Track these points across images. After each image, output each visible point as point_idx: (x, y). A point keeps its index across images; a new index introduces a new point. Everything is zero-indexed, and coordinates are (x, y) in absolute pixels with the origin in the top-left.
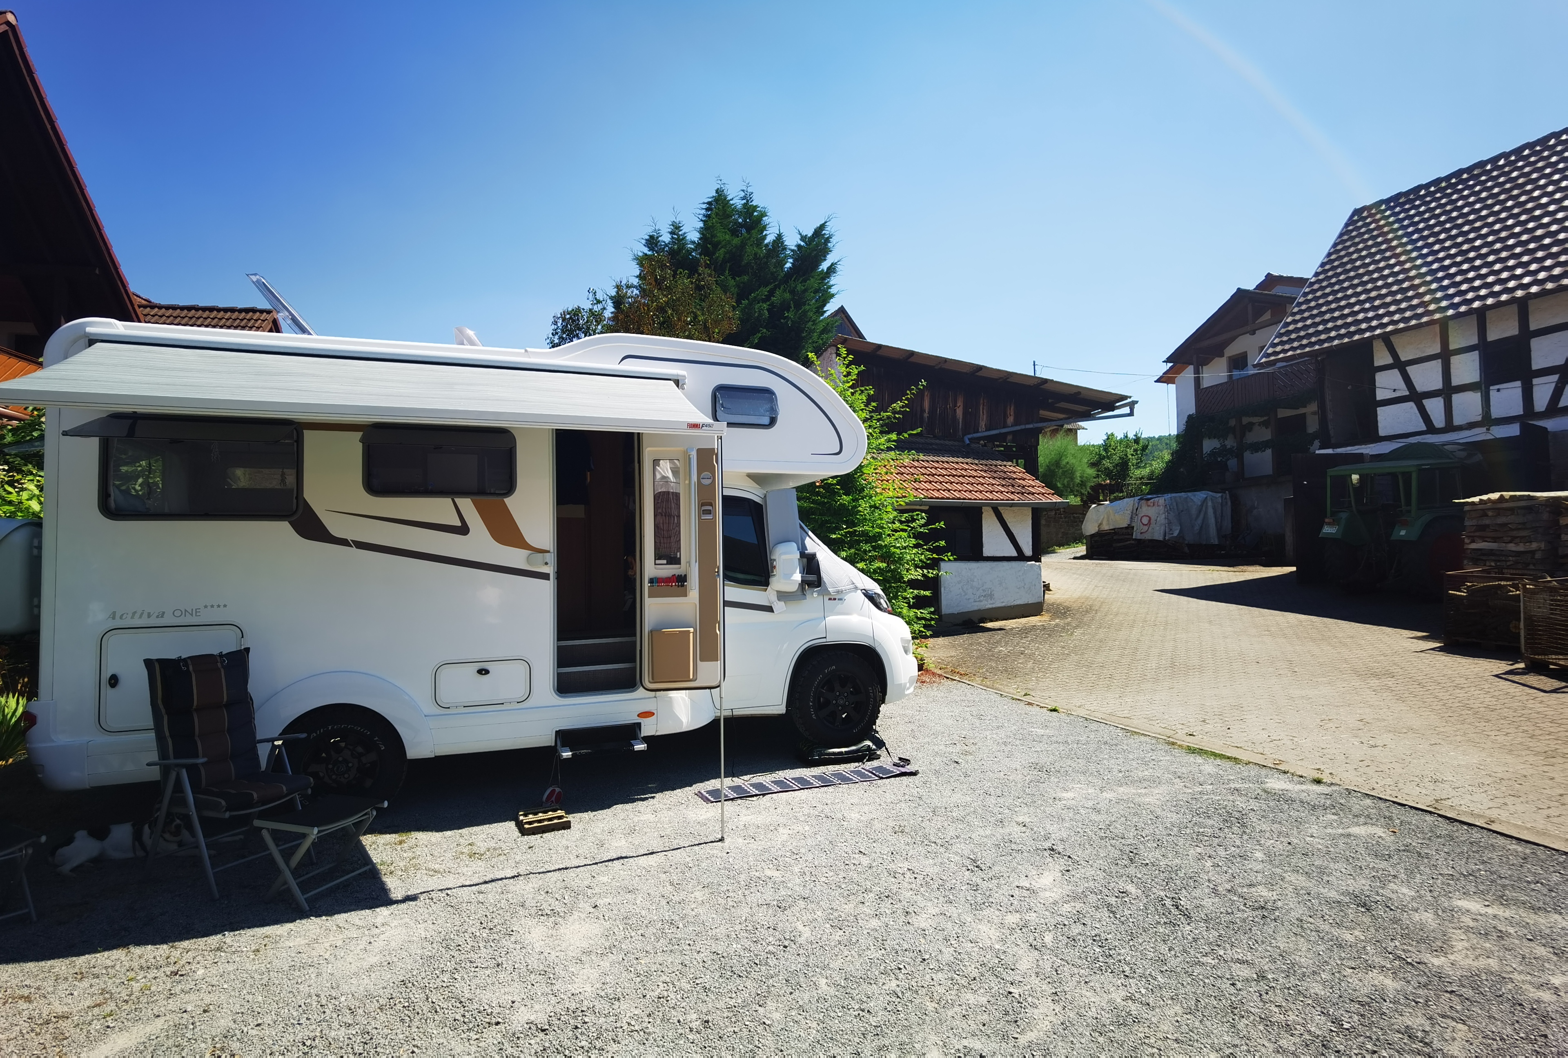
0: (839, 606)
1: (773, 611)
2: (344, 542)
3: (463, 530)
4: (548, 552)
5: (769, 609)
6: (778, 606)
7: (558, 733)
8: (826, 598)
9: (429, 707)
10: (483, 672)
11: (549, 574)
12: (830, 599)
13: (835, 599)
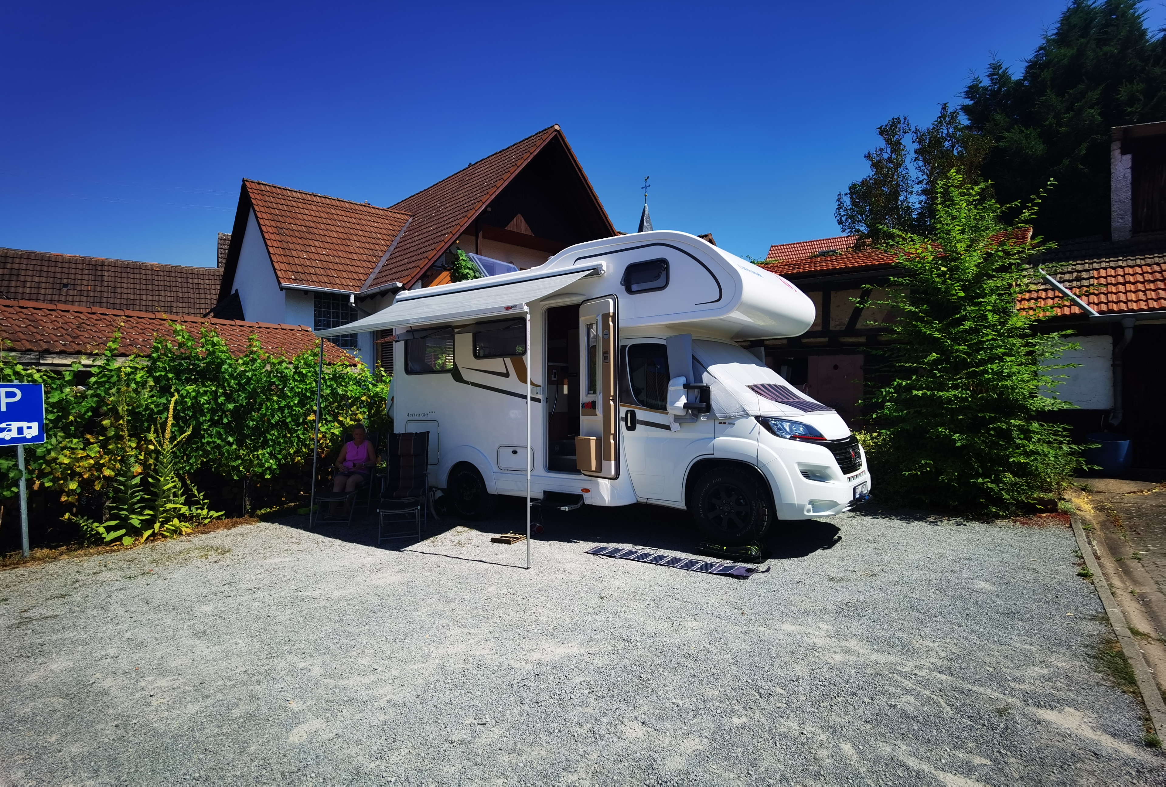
0: (729, 430)
1: (670, 430)
2: (467, 383)
3: (507, 375)
4: (540, 386)
5: (667, 428)
6: (675, 426)
7: (545, 492)
8: (717, 422)
9: (496, 469)
10: (515, 452)
11: (540, 399)
12: (720, 423)
13: (725, 423)
